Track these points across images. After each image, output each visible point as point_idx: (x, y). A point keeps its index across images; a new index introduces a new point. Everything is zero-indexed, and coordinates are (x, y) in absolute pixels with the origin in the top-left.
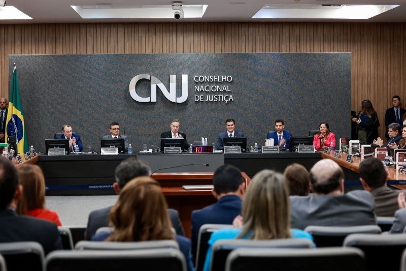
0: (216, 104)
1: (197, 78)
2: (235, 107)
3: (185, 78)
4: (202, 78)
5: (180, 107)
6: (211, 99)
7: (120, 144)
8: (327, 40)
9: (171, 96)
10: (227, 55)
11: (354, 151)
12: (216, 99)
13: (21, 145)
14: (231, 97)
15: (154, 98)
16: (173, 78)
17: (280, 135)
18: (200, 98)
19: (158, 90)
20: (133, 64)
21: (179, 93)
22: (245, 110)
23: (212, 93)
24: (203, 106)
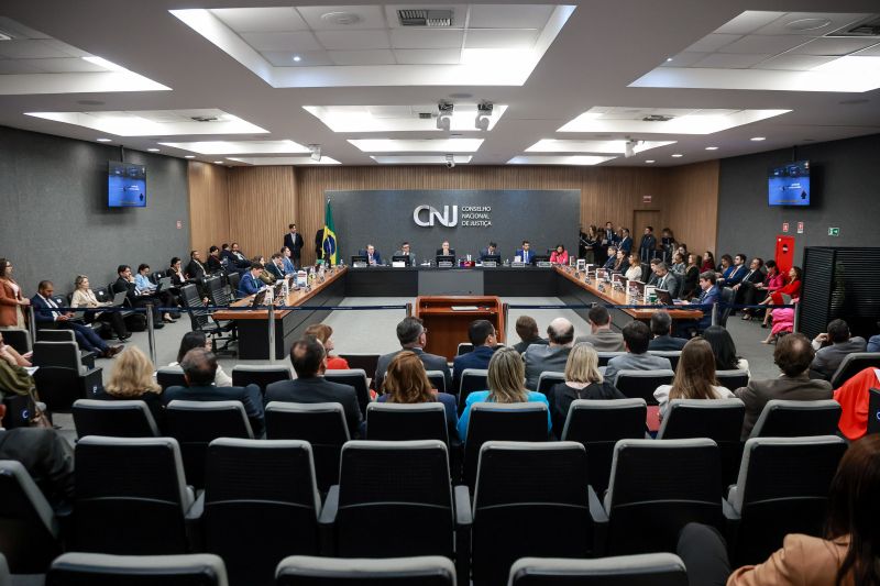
0: (478, 228)
1: (464, 208)
2: (492, 231)
3: (455, 208)
4: (468, 208)
5: (451, 230)
6: (474, 224)
7: (407, 259)
8: (563, 179)
9: (445, 222)
10: (487, 191)
11: (581, 267)
12: (478, 224)
13: (333, 258)
14: (489, 223)
15: (432, 223)
16: (447, 207)
17: (526, 254)
18: (466, 223)
19: (435, 216)
21: (451, 220)
23: (475, 220)
24: (468, 229)
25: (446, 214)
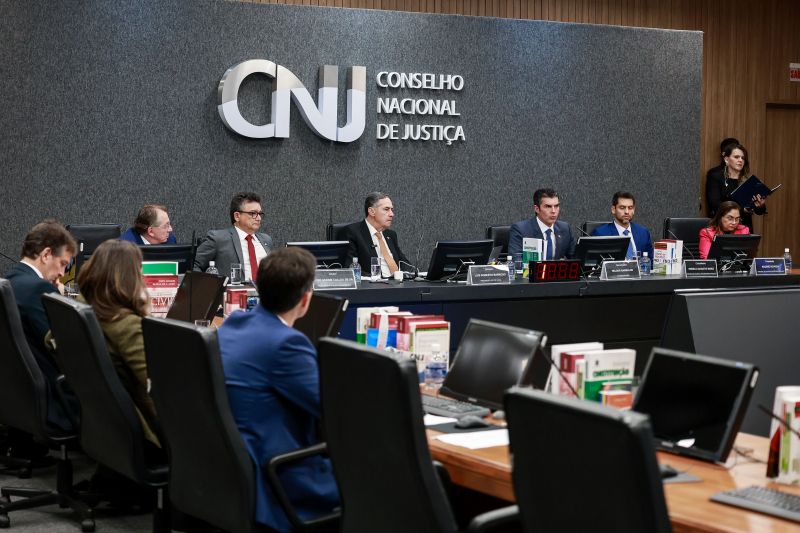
0: (425, 147)
3: (359, 74)
4: (394, 78)
5: (343, 155)
6: (415, 135)
9: (323, 121)
10: (452, 21)
14: (460, 131)
15: (280, 126)
16: (331, 73)
18: (390, 131)
19: (294, 104)
20: (227, 30)
21: (343, 118)
22: (489, 165)
23: (419, 118)
24: (395, 151)
25: (329, 94)
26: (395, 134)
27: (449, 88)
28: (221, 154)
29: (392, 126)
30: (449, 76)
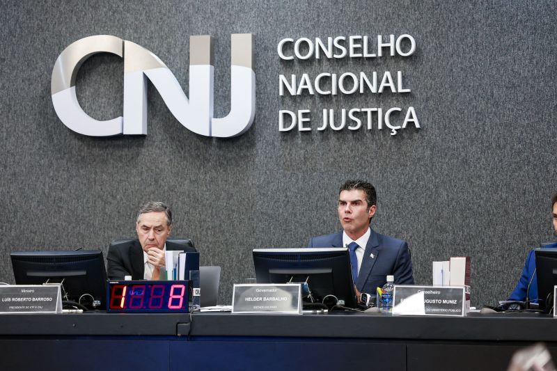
0: (357, 140)
1: (288, 47)
2: (428, 153)
3: (241, 45)
4: (304, 46)
5: (229, 155)
6: (338, 123)
12: (355, 123)
14: (411, 114)
16: (200, 45)
18: (298, 119)
21: (222, 103)
22: (465, 162)
23: (341, 100)
24: (309, 148)
26: (305, 124)
27: (392, 54)
28: (62, 158)
29: (300, 112)
30: (392, 37)
